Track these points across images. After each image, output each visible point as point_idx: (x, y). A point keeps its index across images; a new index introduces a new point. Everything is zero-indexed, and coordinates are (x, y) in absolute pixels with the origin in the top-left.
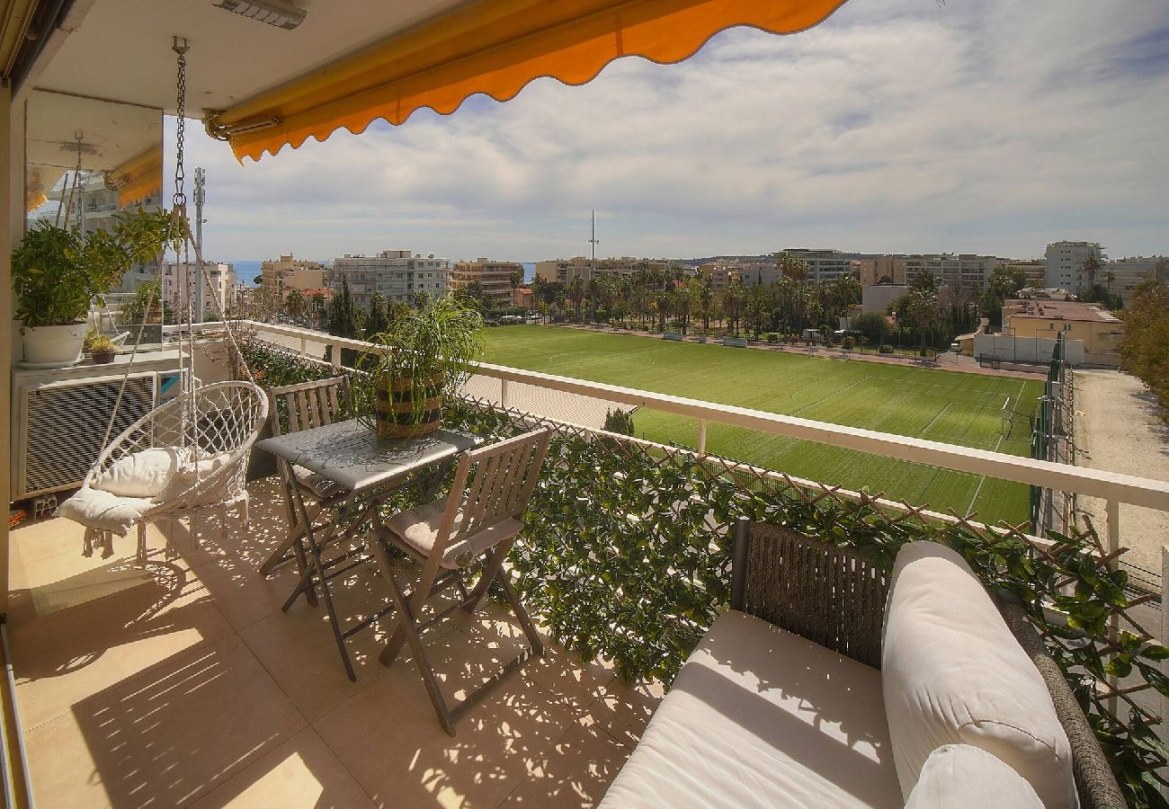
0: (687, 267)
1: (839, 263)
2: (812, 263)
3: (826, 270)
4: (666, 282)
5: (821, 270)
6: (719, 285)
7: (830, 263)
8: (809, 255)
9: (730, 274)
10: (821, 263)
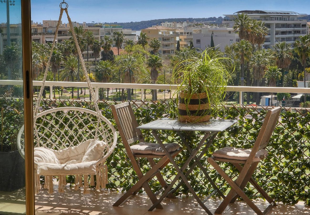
0: (125, 31)
1: (295, 26)
2: (268, 26)
3: (283, 33)
4: (102, 50)
5: (277, 33)
6: (164, 52)
7: (288, 26)
8: (265, 18)
9: (177, 39)
10: (277, 26)
